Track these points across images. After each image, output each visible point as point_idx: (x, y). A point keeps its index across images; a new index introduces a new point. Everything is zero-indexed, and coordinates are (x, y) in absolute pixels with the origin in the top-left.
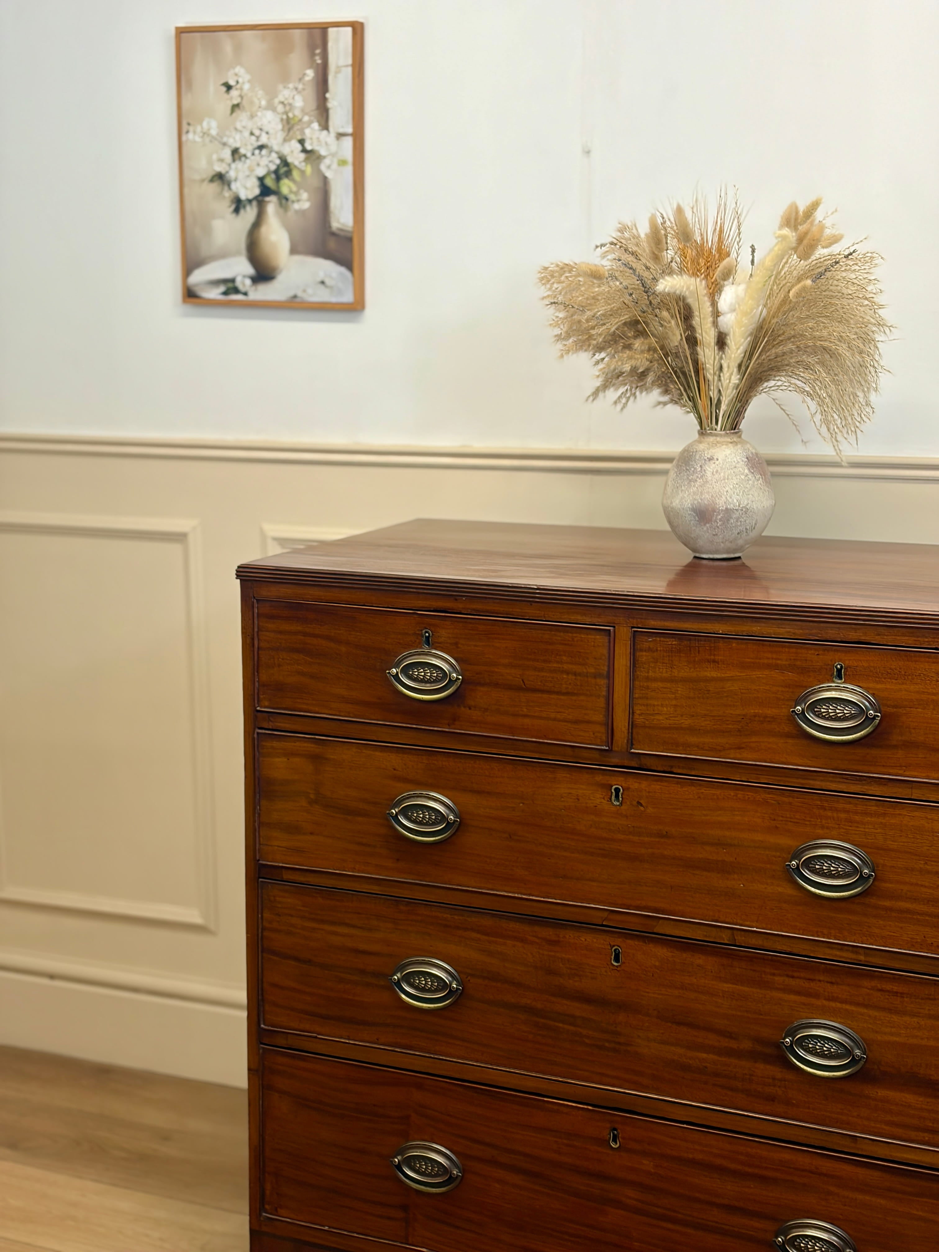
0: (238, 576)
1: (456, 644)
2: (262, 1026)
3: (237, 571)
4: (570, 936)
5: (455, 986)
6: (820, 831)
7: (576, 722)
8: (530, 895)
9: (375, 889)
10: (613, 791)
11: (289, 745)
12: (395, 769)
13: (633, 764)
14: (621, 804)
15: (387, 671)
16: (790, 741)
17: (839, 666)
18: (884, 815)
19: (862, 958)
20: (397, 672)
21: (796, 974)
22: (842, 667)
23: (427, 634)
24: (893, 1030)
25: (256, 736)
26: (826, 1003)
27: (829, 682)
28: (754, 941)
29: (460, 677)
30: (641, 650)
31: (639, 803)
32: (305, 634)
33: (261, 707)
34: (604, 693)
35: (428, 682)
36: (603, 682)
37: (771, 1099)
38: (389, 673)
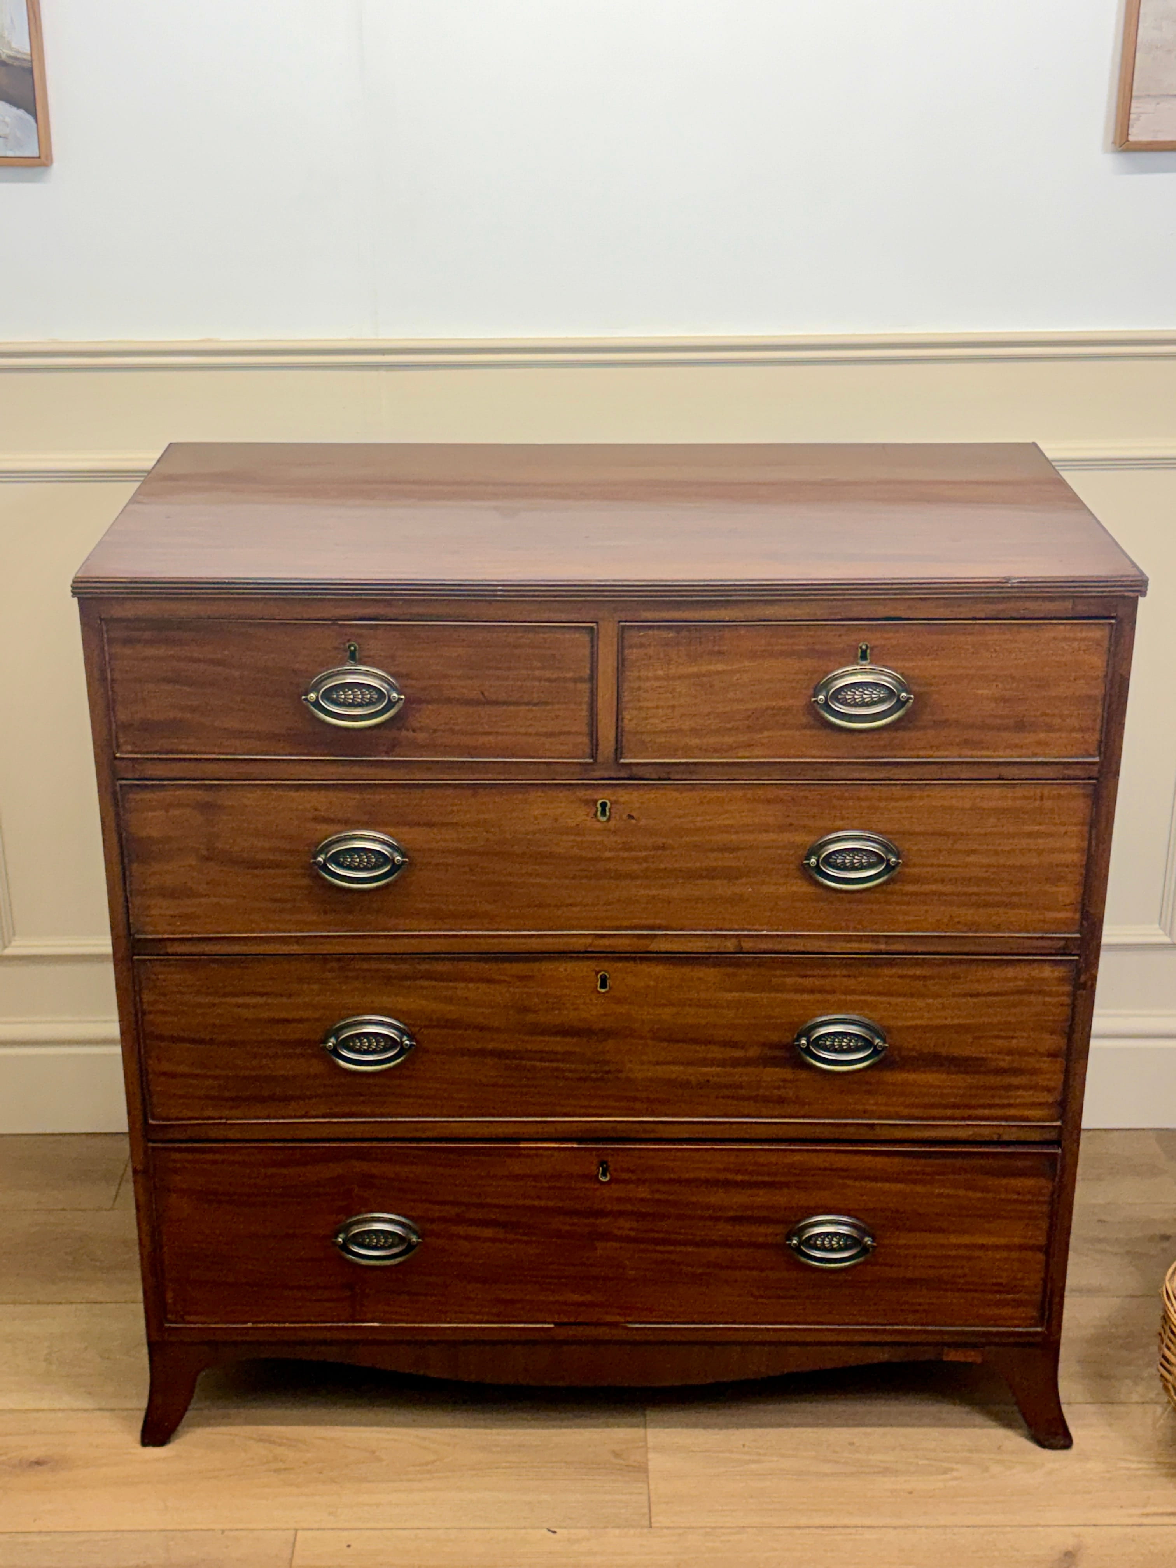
0: (74, 594)
1: (393, 658)
2: (151, 1122)
3: (73, 588)
4: (546, 967)
5: (407, 1042)
6: (839, 823)
7: (552, 735)
8: (497, 930)
9: (295, 949)
10: (599, 806)
11: (166, 795)
12: (316, 810)
13: (623, 774)
14: (609, 820)
15: (303, 697)
16: (808, 732)
17: (864, 647)
18: (910, 798)
19: (883, 947)
20: (317, 697)
21: (809, 973)
22: (867, 647)
23: (352, 648)
24: (916, 1014)
25: (118, 789)
26: (843, 997)
27: (852, 664)
28: (764, 946)
29: (403, 697)
30: (631, 647)
31: (631, 817)
32: (179, 659)
33: (122, 752)
34: (586, 699)
35: (360, 705)
36: (585, 687)
37: (781, 1101)
38: (306, 700)
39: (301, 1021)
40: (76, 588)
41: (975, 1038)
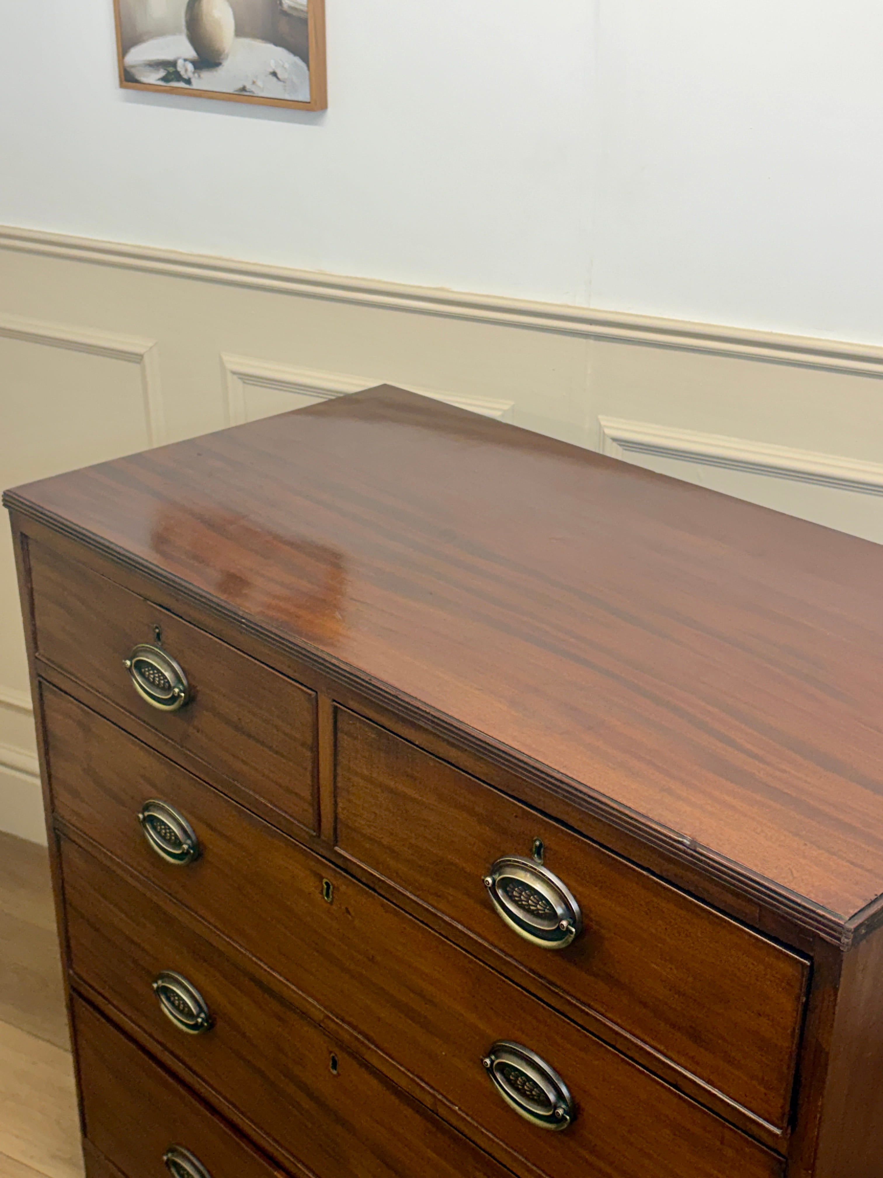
0: (6, 504)
1: (183, 655)
2: (71, 972)
4: (295, 1019)
5: (201, 1020)
6: (519, 1034)
7: (287, 790)
8: (260, 960)
10: (324, 884)
11: (63, 704)
12: (143, 768)
13: (338, 863)
14: (331, 903)
15: (124, 661)
17: (538, 842)
20: (131, 665)
22: (541, 844)
23: (157, 631)
25: (38, 683)
27: (526, 857)
28: (455, 1122)
29: (183, 695)
30: (343, 731)
31: (348, 911)
32: (63, 587)
33: (39, 654)
34: (311, 767)
35: (158, 686)
36: (310, 754)
40: (8, 495)
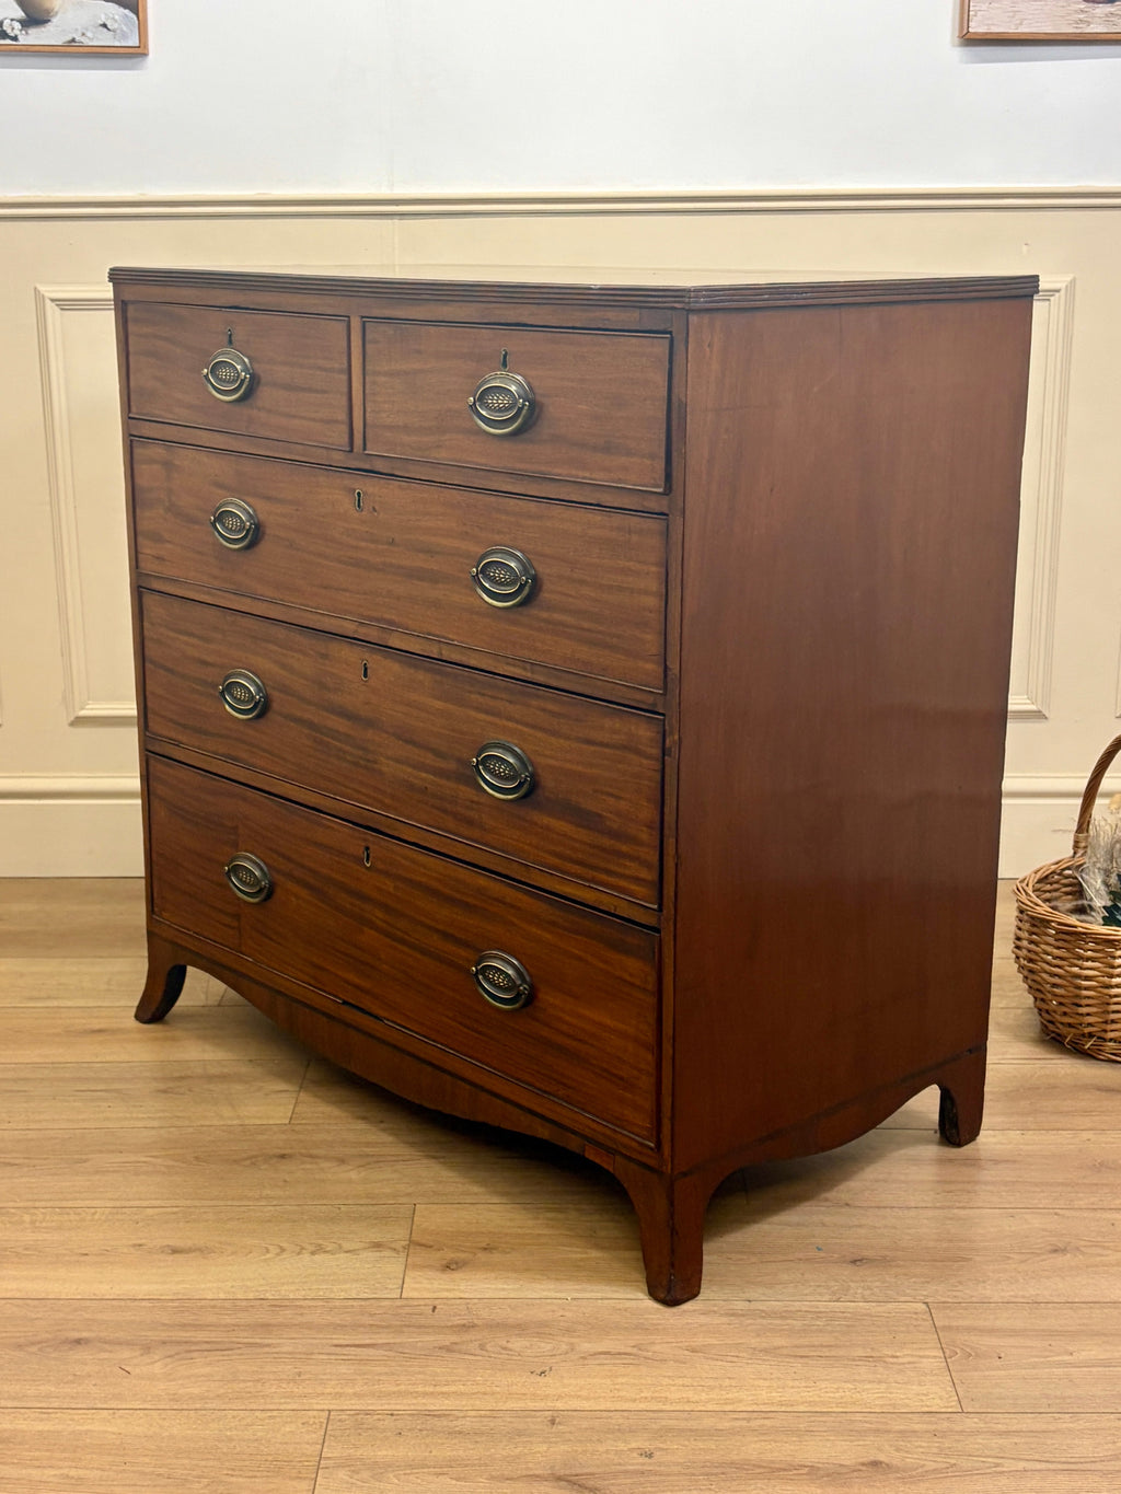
0: (111, 280)
1: (248, 342)
2: (146, 734)
3: (110, 274)
4: (332, 648)
5: (259, 698)
6: (496, 537)
7: (329, 423)
9: (208, 598)
10: (356, 496)
11: (150, 452)
12: (214, 474)
13: (369, 467)
14: (362, 510)
16: (468, 437)
17: (505, 355)
18: (541, 518)
19: (530, 674)
20: (209, 373)
21: (484, 691)
23: (230, 333)
24: (553, 753)
25: (130, 443)
26: (505, 722)
27: (496, 368)
28: (456, 657)
29: (249, 377)
30: (369, 342)
31: (374, 509)
32: (155, 337)
33: (133, 412)
34: (346, 390)
35: (228, 382)
36: (345, 378)
37: (471, 822)
38: (202, 374)
39: (212, 665)
41: (596, 791)
